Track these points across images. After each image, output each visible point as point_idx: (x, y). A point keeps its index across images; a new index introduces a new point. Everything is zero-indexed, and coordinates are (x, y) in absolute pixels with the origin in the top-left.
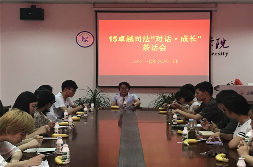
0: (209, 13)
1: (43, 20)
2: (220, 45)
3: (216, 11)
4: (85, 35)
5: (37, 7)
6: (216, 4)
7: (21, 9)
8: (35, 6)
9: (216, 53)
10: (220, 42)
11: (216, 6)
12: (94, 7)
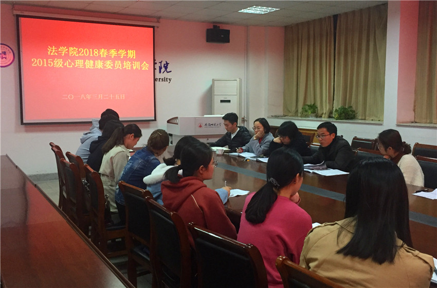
2: (163, 69)
6: (159, 19)
9: (160, 79)
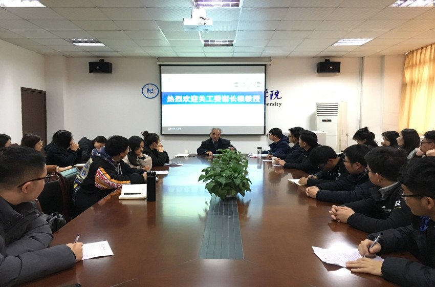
0: (264, 67)
1: (111, 73)
2: (274, 96)
3: (270, 65)
4: (150, 87)
5: (105, 61)
6: (270, 58)
7: (89, 63)
8: (103, 60)
10: (274, 94)
11: (270, 60)
12: (159, 61)
